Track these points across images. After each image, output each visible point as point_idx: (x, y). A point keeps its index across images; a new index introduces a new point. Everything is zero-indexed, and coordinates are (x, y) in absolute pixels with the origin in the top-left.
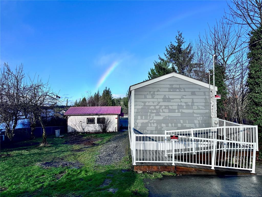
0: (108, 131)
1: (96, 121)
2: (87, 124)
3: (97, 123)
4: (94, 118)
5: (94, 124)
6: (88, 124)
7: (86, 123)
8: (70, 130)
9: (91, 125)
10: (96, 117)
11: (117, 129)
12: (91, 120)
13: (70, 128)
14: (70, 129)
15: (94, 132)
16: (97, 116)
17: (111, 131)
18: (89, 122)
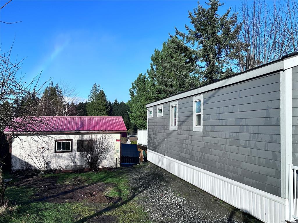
0: (100, 167)
1: (75, 147)
2: (55, 152)
3: (78, 151)
4: (72, 140)
5: (71, 151)
6: (58, 152)
7: (54, 150)
8: (17, 167)
9: (65, 155)
10: (75, 138)
11: (118, 162)
12: (64, 144)
13: (18, 161)
14: (16, 164)
15: (70, 169)
16: (78, 137)
17: (106, 167)
18: (59, 148)
